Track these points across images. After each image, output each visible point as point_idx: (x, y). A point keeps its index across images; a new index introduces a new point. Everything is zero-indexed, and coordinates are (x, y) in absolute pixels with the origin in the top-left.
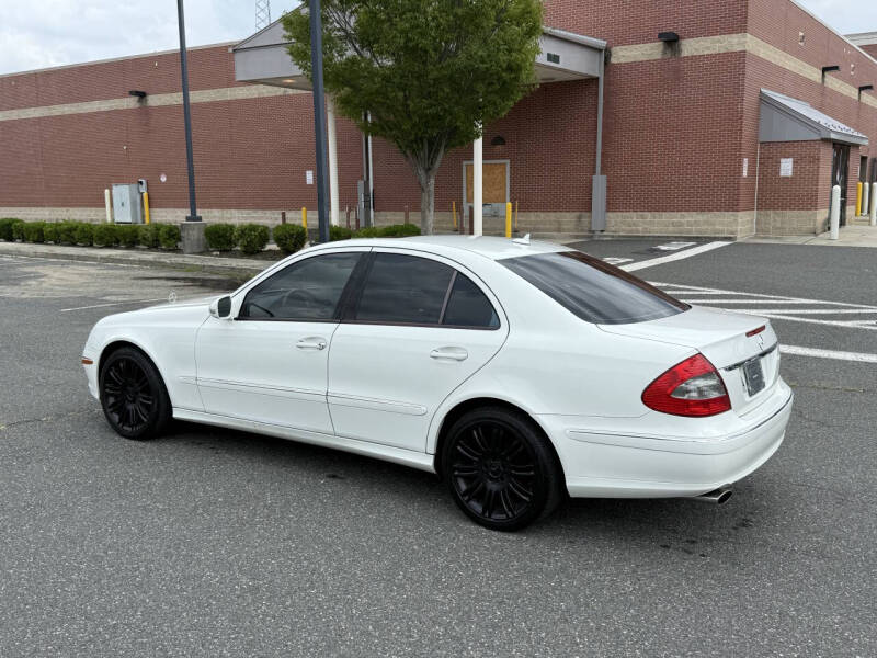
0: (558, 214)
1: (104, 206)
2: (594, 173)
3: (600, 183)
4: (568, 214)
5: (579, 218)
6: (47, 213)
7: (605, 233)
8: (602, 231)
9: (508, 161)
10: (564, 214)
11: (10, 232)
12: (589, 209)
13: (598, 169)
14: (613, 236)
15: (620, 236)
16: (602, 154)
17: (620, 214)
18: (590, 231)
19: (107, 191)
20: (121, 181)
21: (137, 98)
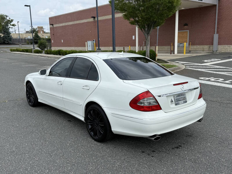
0: (203, 46)
1: (85, 46)
2: (214, 33)
3: (216, 36)
4: (206, 46)
5: (210, 47)
6: (73, 48)
7: (217, 52)
8: (216, 51)
9: (188, 31)
10: (205, 46)
11: (60, 53)
12: (212, 44)
13: (216, 32)
14: (219, 53)
15: (222, 53)
16: (217, 28)
17: (222, 46)
18: (213, 51)
19: (86, 43)
20: (89, 40)
21: (93, 18)
